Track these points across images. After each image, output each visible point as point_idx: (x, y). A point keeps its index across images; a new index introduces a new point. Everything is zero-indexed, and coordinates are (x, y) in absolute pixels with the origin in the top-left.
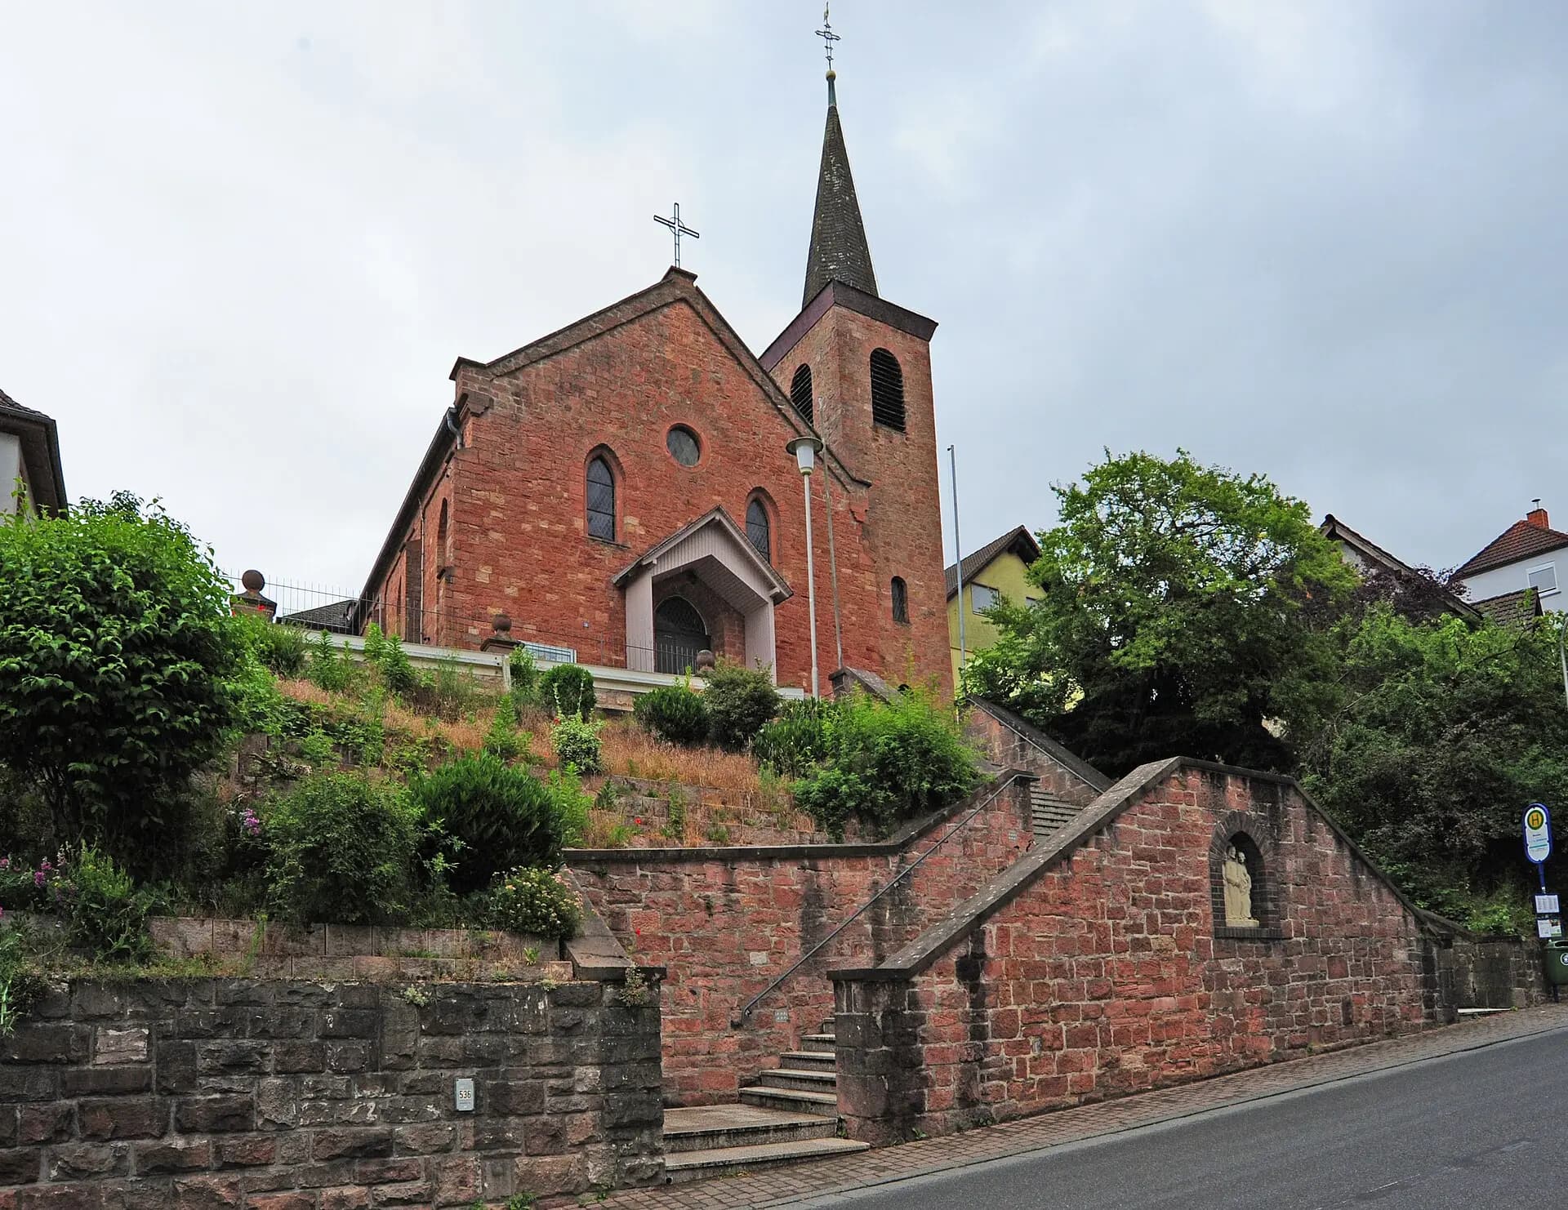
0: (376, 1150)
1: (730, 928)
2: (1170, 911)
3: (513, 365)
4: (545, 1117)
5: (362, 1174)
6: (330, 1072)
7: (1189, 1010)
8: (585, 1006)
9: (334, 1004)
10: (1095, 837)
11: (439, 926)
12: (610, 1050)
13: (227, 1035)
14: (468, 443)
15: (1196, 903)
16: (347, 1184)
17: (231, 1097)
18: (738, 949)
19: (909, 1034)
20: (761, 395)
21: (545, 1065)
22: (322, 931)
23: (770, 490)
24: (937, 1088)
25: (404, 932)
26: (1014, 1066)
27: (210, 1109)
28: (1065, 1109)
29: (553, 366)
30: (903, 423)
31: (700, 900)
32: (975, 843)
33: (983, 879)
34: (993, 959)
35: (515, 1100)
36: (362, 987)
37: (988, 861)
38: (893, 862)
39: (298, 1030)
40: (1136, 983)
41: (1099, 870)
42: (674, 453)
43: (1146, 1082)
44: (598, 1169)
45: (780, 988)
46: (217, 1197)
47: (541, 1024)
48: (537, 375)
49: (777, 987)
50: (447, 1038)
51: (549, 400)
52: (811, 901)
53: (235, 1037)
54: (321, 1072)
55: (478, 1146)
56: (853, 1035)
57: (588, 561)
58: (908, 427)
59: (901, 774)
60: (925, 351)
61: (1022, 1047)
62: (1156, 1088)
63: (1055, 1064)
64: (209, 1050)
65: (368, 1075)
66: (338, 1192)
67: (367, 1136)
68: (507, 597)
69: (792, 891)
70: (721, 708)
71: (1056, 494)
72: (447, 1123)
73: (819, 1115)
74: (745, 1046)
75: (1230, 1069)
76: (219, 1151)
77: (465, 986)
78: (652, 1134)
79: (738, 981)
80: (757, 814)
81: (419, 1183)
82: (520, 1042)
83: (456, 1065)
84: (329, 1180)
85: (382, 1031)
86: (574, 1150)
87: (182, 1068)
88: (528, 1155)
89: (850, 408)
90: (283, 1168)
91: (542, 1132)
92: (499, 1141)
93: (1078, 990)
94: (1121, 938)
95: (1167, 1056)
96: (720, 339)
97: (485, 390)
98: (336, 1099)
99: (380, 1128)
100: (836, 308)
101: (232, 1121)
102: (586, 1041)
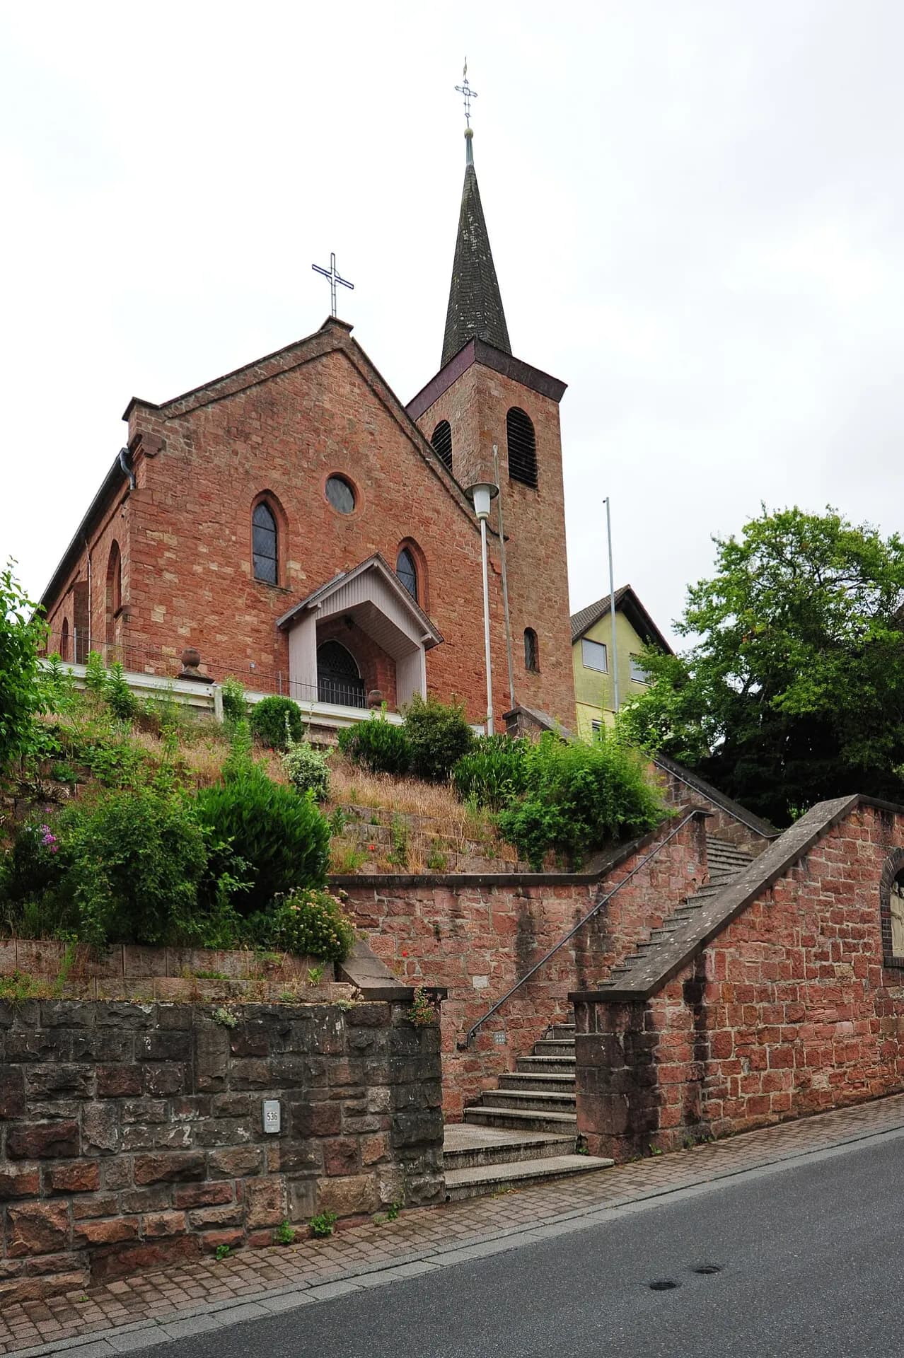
0: (194, 1175)
1: (456, 952)
2: (850, 940)
3: (184, 407)
4: (341, 1138)
5: (181, 1198)
6: (149, 1095)
7: (864, 1034)
8: (376, 1026)
9: (151, 1026)
10: (792, 868)
11: (224, 947)
12: (399, 1069)
13: (52, 1058)
14: (142, 484)
15: (870, 933)
16: (166, 1209)
17: (57, 1124)
18: (463, 974)
19: (646, 1054)
20: (410, 446)
21: (341, 1086)
22: (120, 953)
23: (418, 539)
24: (668, 1106)
25: (195, 953)
26: (729, 1085)
27: (40, 1135)
28: (768, 1126)
29: (221, 411)
30: (536, 481)
31: (431, 925)
32: (660, 875)
33: (666, 909)
34: (712, 982)
35: (316, 1122)
36: (177, 1009)
37: (671, 892)
38: (593, 890)
39: (119, 1052)
40: (823, 1008)
41: (795, 899)
42: (332, 500)
43: (831, 1101)
44: (388, 1188)
45: (498, 1012)
46: (49, 1225)
47: (338, 1045)
48: (206, 418)
49: (497, 1011)
50: (254, 1060)
51: (217, 444)
52: (525, 928)
53: (59, 1060)
54: (140, 1095)
55: (283, 1169)
56: (596, 1055)
57: (254, 604)
58: (539, 485)
59: (594, 807)
60: (555, 412)
61: (734, 1067)
62: (839, 1107)
63: (760, 1084)
64: (37, 1075)
65: (184, 1098)
66: (158, 1217)
67: (185, 1161)
68: (180, 637)
69: (509, 918)
70: (422, 741)
71: (716, 545)
72: (256, 1145)
73: (554, 1133)
74: (469, 1068)
75: (895, 1090)
76: (48, 1177)
77: (270, 1006)
78: (434, 1153)
79: (463, 1005)
80: (468, 843)
81: (232, 1207)
82: (320, 1063)
83: (262, 1086)
84: (150, 1206)
85: (196, 1053)
86: (367, 1170)
87: (13, 1093)
88: (328, 1176)
89: (489, 464)
90: (108, 1194)
91: (339, 1153)
92: (302, 1163)
93: (779, 1013)
94: (812, 965)
95: (846, 1077)
96: (374, 391)
97: (158, 431)
98: (155, 1123)
99: (196, 1152)
100: (477, 366)
101: (60, 1147)
102: (378, 1061)
